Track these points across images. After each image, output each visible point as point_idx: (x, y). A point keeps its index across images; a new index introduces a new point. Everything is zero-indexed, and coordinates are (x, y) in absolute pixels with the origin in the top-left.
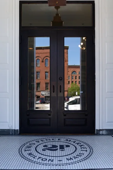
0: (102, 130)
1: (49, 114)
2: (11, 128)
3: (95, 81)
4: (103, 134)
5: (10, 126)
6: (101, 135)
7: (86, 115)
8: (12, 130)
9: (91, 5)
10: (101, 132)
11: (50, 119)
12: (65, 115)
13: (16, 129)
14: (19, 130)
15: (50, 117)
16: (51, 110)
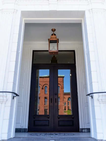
0: (84, 129)
1: (48, 117)
2: (22, 128)
3: (77, 96)
4: (85, 132)
5: (22, 126)
6: (84, 132)
7: (73, 118)
8: (23, 129)
9: (73, 52)
10: (84, 130)
11: (49, 121)
12: (59, 118)
13: (26, 128)
14: (27, 129)
15: (49, 119)
16: (50, 115)
